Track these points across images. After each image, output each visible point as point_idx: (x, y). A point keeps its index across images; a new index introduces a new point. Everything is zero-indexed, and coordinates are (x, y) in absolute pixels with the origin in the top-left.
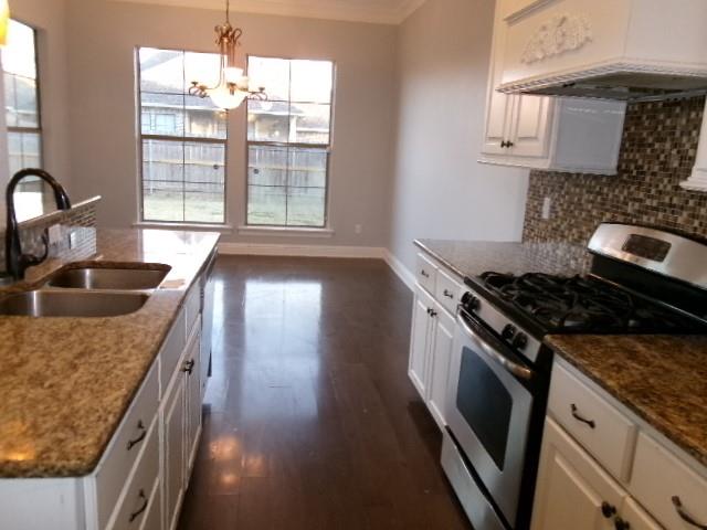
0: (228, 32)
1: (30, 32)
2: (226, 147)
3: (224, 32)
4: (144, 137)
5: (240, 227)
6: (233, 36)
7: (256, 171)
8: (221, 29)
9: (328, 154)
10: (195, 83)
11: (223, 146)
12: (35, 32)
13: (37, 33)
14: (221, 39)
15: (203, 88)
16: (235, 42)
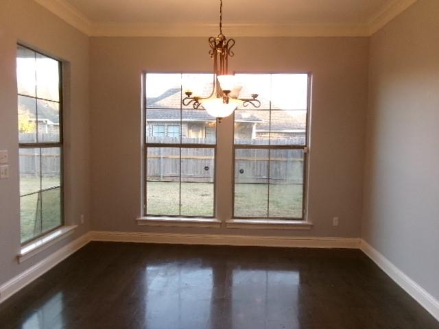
0: (221, 42)
1: (56, 64)
2: (215, 151)
3: (218, 43)
4: (147, 145)
5: (227, 221)
6: (226, 46)
7: (242, 172)
8: (215, 41)
9: (305, 154)
10: (189, 94)
11: (213, 150)
12: (61, 64)
13: (62, 65)
14: (215, 50)
15: (196, 99)
16: (228, 52)
